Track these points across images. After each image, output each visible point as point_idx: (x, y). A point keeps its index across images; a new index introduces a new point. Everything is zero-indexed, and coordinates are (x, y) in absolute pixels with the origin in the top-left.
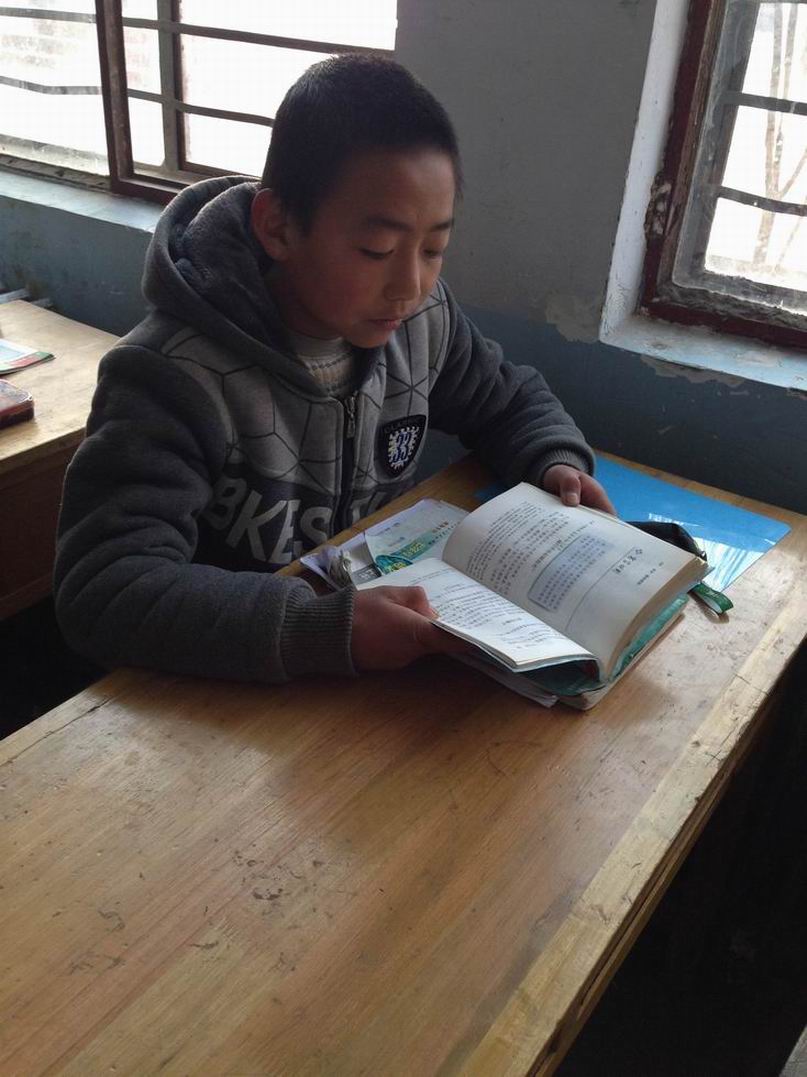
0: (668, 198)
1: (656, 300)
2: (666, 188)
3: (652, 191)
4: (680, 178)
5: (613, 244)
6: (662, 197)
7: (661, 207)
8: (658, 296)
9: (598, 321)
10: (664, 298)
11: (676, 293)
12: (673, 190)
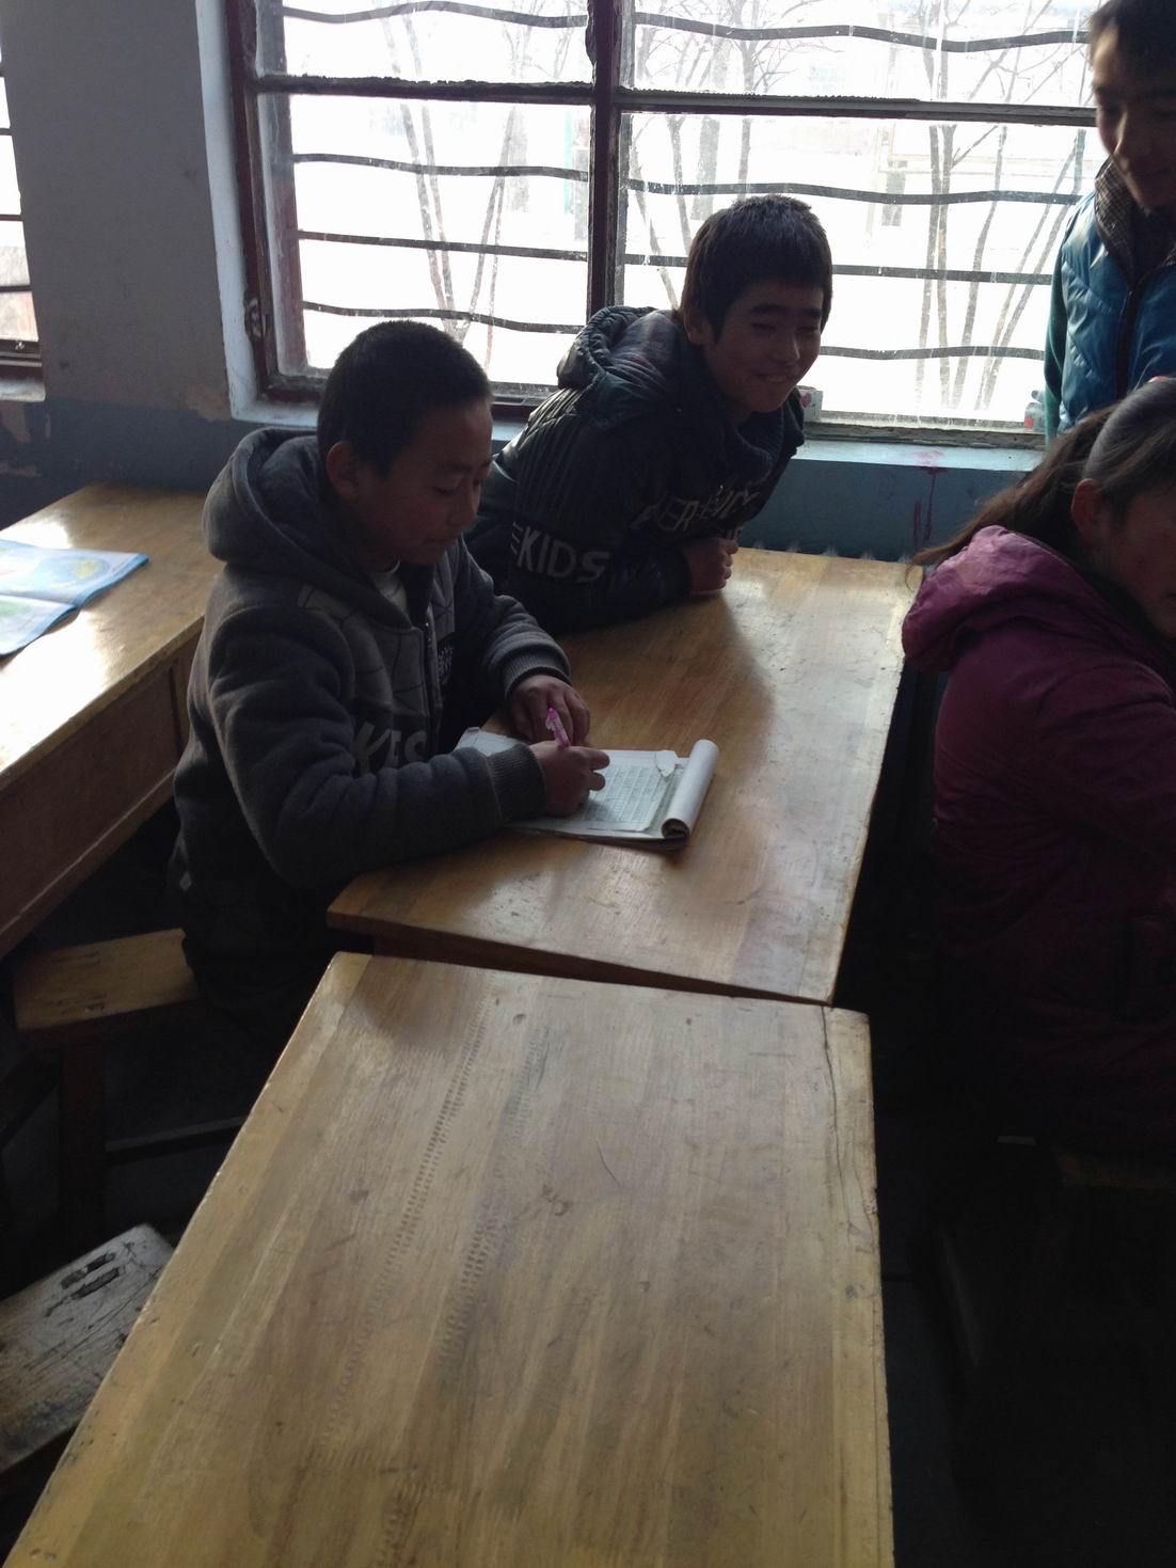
0: (258, 309)
1: (271, 387)
2: (254, 302)
3: (244, 305)
4: (263, 294)
5: (223, 344)
6: (253, 309)
7: (255, 316)
8: (270, 383)
9: (227, 403)
10: (276, 385)
11: (284, 381)
12: (259, 303)
